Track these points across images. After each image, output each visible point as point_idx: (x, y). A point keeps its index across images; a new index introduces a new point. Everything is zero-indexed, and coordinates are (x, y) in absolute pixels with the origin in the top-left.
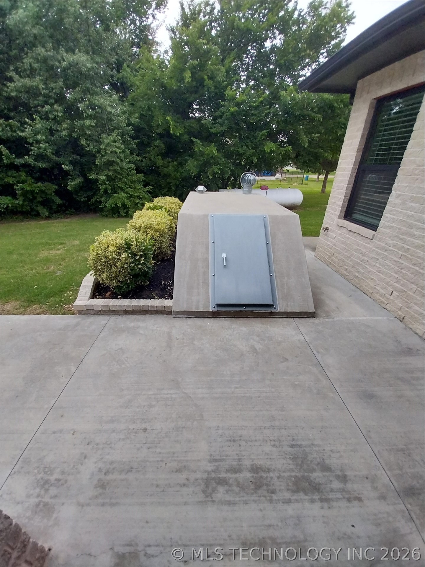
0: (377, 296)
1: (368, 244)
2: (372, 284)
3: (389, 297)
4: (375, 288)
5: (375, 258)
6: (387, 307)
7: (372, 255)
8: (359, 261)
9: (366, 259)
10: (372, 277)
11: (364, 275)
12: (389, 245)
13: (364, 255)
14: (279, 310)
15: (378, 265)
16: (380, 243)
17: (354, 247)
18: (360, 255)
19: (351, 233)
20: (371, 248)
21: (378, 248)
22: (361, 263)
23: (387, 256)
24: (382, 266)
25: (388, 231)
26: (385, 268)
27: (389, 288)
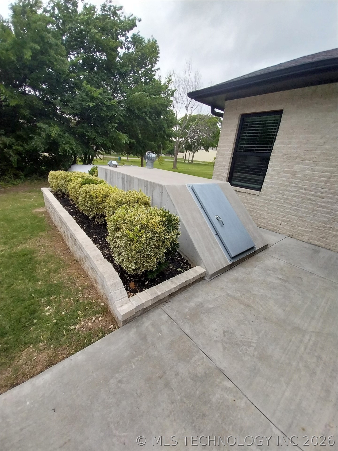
0: (271, 227)
1: (256, 198)
2: (264, 221)
3: (279, 226)
4: (267, 223)
5: (263, 206)
6: (279, 231)
7: (260, 204)
8: (250, 209)
9: (256, 207)
10: (263, 217)
11: (257, 217)
12: (273, 197)
13: (253, 205)
14: (257, 249)
15: (266, 210)
16: (265, 197)
17: (244, 201)
18: (251, 206)
19: (240, 193)
20: (259, 201)
21: (264, 200)
22: (253, 210)
23: (272, 203)
24: (270, 210)
25: (270, 190)
26: (273, 211)
27: (278, 221)
